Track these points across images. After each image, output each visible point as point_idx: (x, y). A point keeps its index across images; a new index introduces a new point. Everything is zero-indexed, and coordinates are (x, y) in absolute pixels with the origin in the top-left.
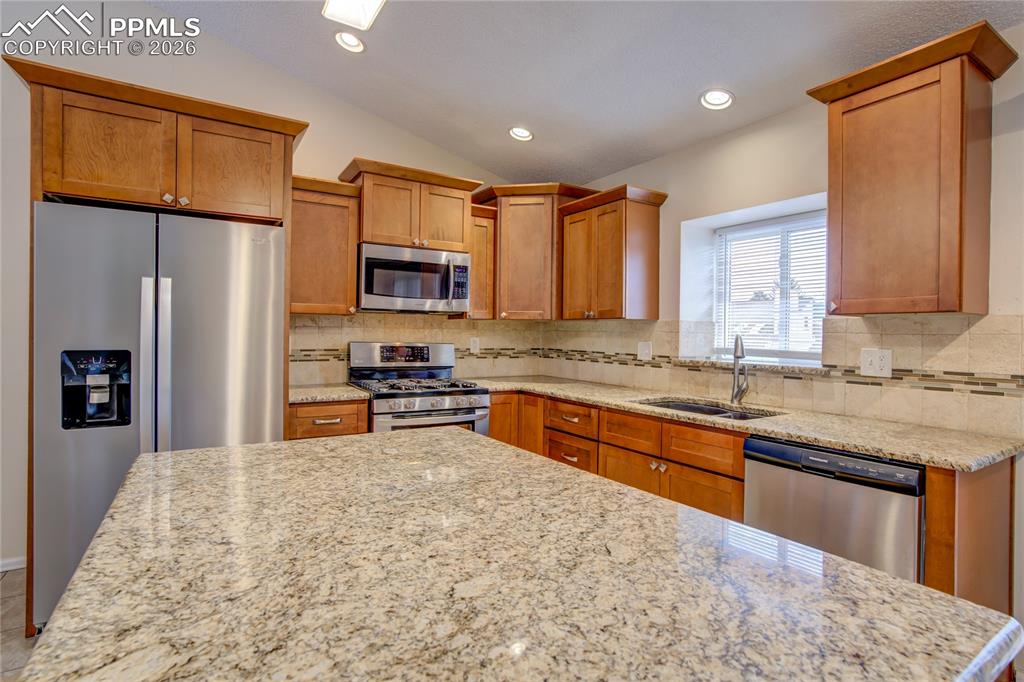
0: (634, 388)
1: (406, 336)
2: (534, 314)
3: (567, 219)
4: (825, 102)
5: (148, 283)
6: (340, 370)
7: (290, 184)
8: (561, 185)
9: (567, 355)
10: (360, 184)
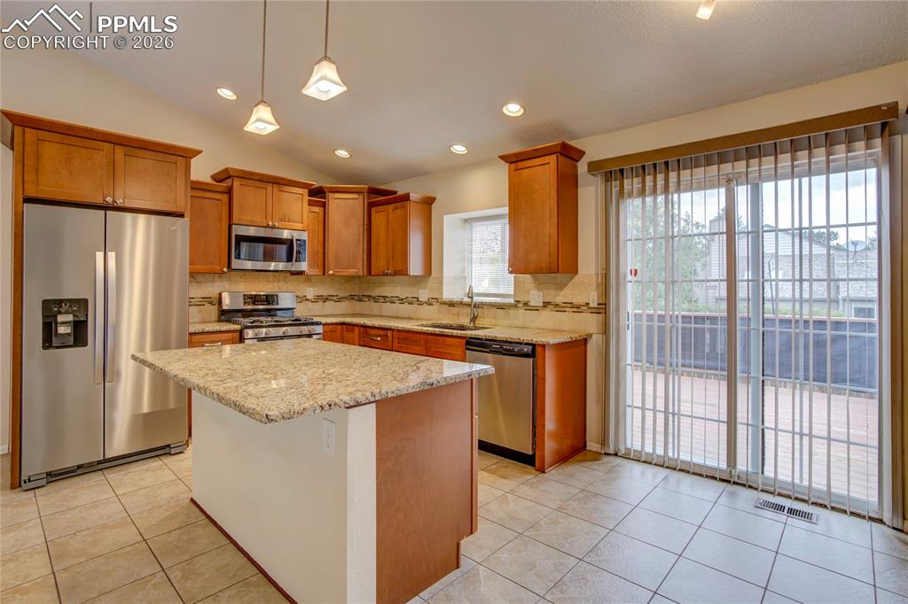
0: (417, 319)
1: (261, 288)
2: (352, 272)
3: (373, 210)
4: (507, 162)
5: (100, 255)
6: (213, 311)
7: (189, 186)
8: (369, 188)
9: (375, 299)
10: (230, 184)
